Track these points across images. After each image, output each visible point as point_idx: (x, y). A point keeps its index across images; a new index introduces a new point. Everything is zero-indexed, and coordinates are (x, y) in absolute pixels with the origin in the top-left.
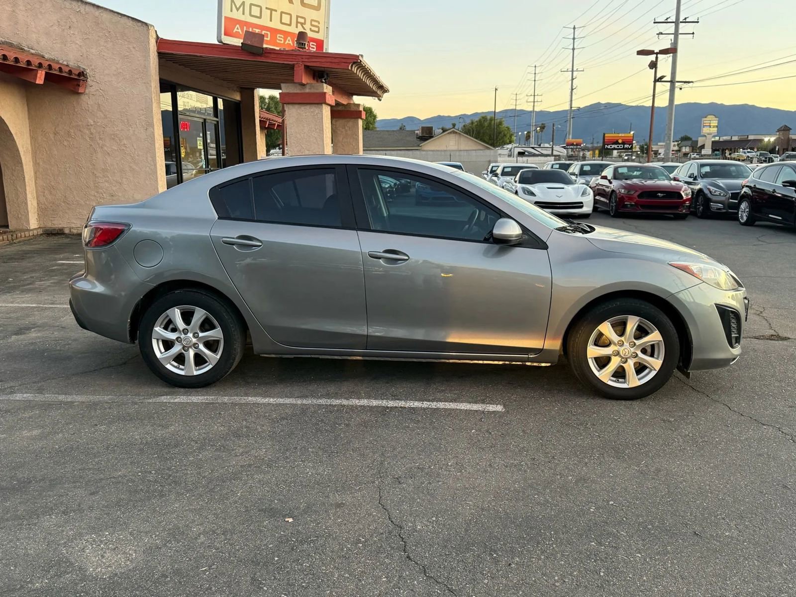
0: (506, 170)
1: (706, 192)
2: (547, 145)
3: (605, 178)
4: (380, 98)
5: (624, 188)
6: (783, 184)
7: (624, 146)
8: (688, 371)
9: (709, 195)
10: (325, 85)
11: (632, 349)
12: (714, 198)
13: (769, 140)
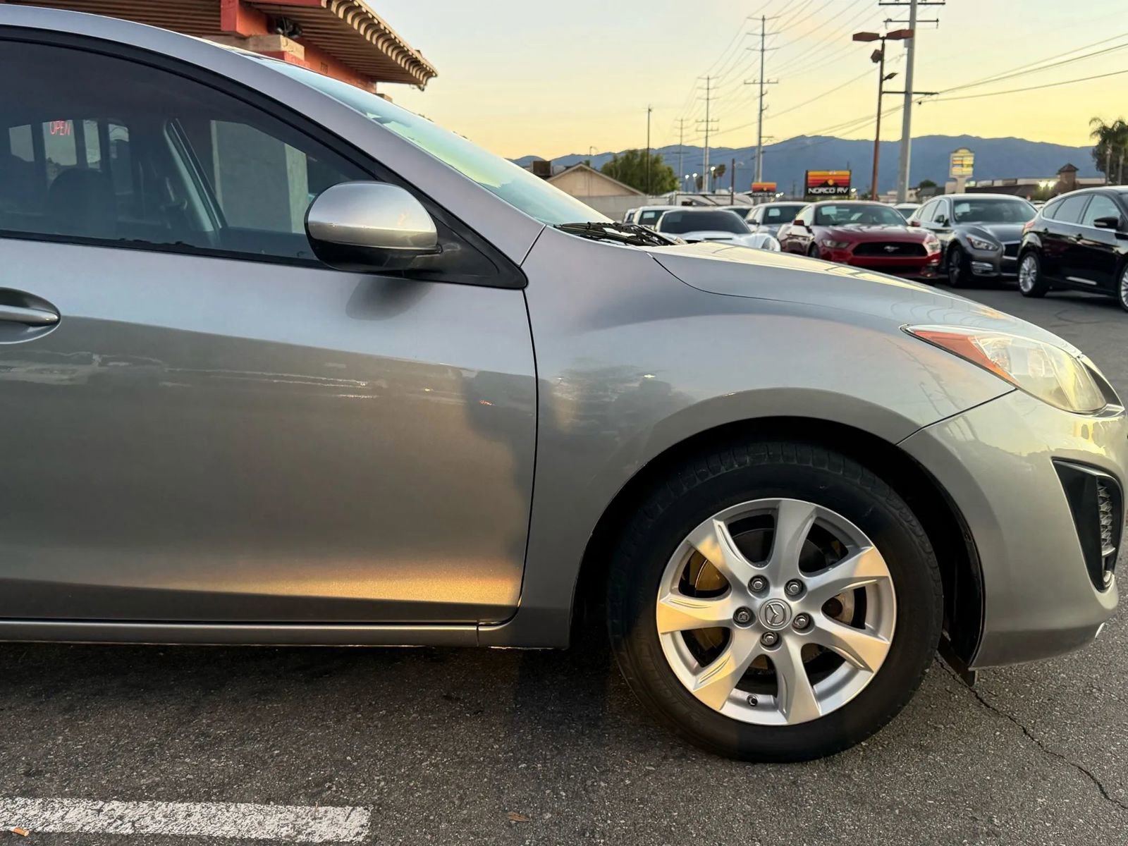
0: (647, 216)
1: (965, 243)
2: (724, 192)
3: (800, 223)
4: (422, 86)
5: (831, 237)
6: (1096, 223)
7: (836, 190)
8: (970, 669)
9: (970, 249)
10: (283, 39)
11: (794, 604)
12: (977, 254)
13: (1047, 185)
